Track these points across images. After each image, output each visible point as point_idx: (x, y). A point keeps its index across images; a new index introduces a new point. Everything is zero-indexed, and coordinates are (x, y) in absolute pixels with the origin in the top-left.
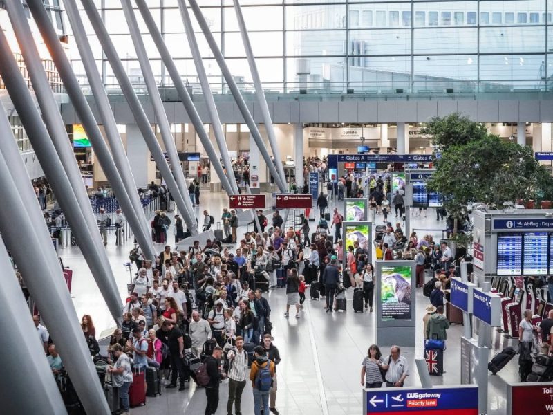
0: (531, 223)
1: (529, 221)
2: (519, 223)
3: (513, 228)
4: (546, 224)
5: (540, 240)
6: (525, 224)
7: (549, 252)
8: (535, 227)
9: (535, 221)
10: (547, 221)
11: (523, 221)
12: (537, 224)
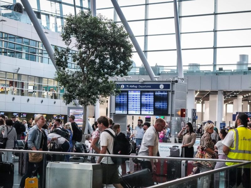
0: (133, 86)
1: (132, 85)
2: (127, 86)
3: (124, 88)
4: (141, 87)
5: (136, 95)
6: (130, 86)
7: (141, 102)
8: (135, 88)
9: (135, 85)
10: (141, 85)
11: (129, 85)
12: (136, 87)
